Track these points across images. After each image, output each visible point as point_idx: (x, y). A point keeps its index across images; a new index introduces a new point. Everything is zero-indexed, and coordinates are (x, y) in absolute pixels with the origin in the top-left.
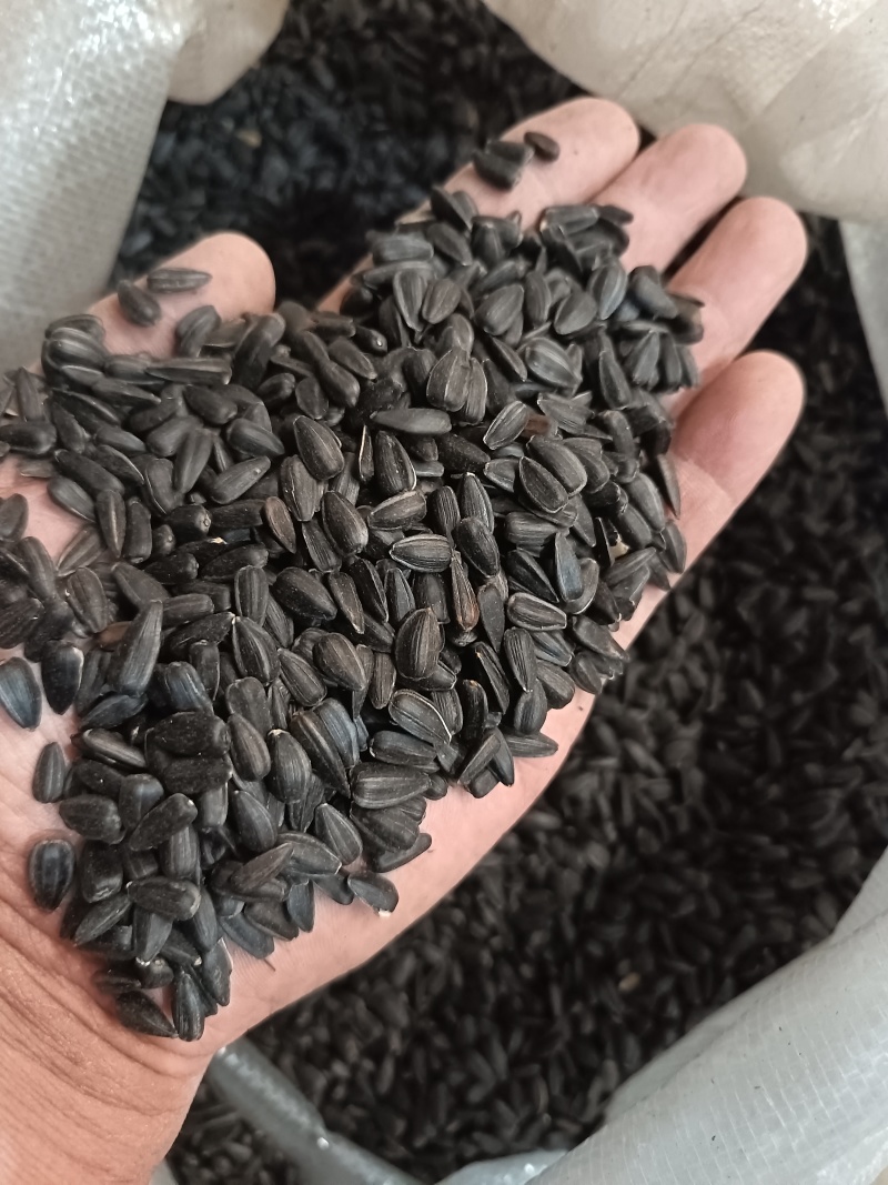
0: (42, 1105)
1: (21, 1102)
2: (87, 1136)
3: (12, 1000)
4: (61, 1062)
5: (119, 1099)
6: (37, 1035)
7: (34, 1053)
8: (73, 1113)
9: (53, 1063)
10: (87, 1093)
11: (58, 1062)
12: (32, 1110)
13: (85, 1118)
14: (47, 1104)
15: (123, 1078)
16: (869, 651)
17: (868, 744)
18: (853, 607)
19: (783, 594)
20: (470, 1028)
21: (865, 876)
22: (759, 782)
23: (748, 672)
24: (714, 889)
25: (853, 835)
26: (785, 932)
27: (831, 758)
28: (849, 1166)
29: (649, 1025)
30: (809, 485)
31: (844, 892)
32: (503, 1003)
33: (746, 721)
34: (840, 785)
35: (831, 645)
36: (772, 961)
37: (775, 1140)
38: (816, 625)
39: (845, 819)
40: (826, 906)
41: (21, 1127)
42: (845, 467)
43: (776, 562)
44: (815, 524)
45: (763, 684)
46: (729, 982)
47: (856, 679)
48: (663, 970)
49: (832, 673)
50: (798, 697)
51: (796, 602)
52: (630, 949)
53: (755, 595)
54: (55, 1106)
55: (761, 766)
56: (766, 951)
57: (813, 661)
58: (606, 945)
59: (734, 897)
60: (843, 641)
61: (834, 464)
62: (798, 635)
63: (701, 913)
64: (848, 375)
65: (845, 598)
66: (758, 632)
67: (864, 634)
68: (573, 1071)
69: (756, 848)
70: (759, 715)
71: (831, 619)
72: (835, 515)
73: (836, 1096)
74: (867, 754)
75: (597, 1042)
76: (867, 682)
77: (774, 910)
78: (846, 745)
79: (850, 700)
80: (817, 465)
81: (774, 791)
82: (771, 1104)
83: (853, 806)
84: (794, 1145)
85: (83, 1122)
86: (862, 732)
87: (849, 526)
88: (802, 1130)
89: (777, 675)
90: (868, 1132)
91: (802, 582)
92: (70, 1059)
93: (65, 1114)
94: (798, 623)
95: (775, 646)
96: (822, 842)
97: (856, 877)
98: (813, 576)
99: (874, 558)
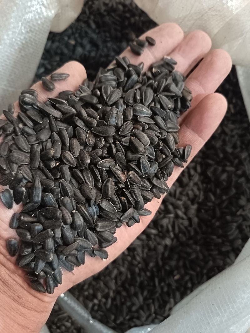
0: (10, 310)
1: (5, 309)
2: (23, 318)
3: (3, 280)
4: (16, 298)
5: (32, 308)
6: (9, 290)
7: (9, 295)
8: (19, 312)
9: (14, 298)
10: (23, 306)
11: (15, 298)
12: (8, 311)
13: (22, 313)
14: (12, 309)
15: (33, 302)
16: (244, 184)
17: (244, 210)
18: (239, 172)
19: (220, 168)
20: (132, 290)
21: (243, 247)
22: (213, 221)
23: (210, 190)
24: (201, 251)
25: (240, 236)
26: (221, 263)
27: (233, 214)
28: (239, 326)
29: (182, 289)
30: (227, 139)
31: (237, 252)
32: (142, 283)
33: (210, 204)
34: (236, 222)
35: (233, 183)
36: (217, 271)
37: (218, 319)
38: (229, 177)
39: (237, 231)
40: (232, 256)
41: (5, 315)
42: (237, 133)
43: (218, 160)
44: (229, 150)
45: (214, 194)
46: (205, 277)
47: (240, 192)
48: (186, 274)
49: (234, 191)
50: (224, 198)
51: (224, 171)
52: (177, 268)
53: (212, 169)
54: (14, 310)
55: (214, 217)
56: (215, 268)
57: (228, 188)
58: (171, 267)
59: (206, 253)
60: (237, 182)
61: (234, 133)
62: (224, 180)
63: (197, 258)
64: (238, 108)
65: (237, 170)
66: (213, 179)
67: (242, 180)
68: (161, 302)
69: (212, 239)
70: (213, 202)
71: (233, 176)
72: (234, 147)
73: (235, 306)
74: (243, 213)
75: (168, 294)
76: (243, 193)
77: (218, 257)
78: (238, 211)
79: (239, 198)
80: (229, 133)
81: (218, 224)
82: (217, 309)
83: (240, 228)
84: (224, 320)
85: (22, 314)
86: (242, 207)
87: (238, 150)
88: (226, 316)
89: (218, 191)
90: (244, 317)
91: (225, 165)
92: (18, 297)
93: (17, 312)
94: (224, 176)
95: (218, 183)
96: (231, 238)
97: (240, 247)
98: (228, 164)
99: (245, 159)
